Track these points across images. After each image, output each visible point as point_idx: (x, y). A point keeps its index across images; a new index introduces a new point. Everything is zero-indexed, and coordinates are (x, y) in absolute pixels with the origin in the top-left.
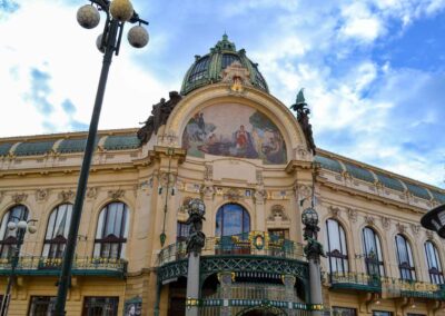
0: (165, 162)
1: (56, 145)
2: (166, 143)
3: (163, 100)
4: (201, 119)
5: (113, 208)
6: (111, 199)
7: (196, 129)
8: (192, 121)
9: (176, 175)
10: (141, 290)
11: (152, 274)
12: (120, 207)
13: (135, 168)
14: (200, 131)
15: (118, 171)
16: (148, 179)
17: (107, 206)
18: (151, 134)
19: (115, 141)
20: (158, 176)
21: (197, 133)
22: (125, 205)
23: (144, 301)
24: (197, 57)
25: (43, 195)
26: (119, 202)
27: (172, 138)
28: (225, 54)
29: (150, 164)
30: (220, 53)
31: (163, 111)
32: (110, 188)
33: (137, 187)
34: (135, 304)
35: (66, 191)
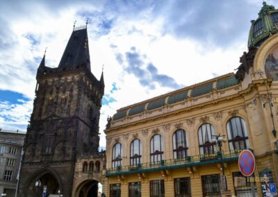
0: (261, 88)
1: (189, 94)
2: (258, 77)
3: (245, 53)
4: (273, 57)
5: (233, 121)
6: (231, 116)
7: (271, 64)
8: (267, 60)
9: (271, 94)
10: (269, 164)
11: (273, 155)
12: (238, 119)
13: (241, 96)
14: (274, 65)
15: (230, 100)
16: (252, 100)
17: (229, 121)
18: (244, 75)
19: (222, 83)
20: (258, 98)
21: (273, 66)
22: (240, 118)
23: (272, 170)
24: (252, 21)
25: (191, 122)
26: (236, 117)
27: (260, 73)
28: (272, 14)
29: (251, 92)
30: (268, 14)
31: (247, 59)
32: (229, 111)
33: (245, 107)
34: (266, 173)
35: (204, 117)
